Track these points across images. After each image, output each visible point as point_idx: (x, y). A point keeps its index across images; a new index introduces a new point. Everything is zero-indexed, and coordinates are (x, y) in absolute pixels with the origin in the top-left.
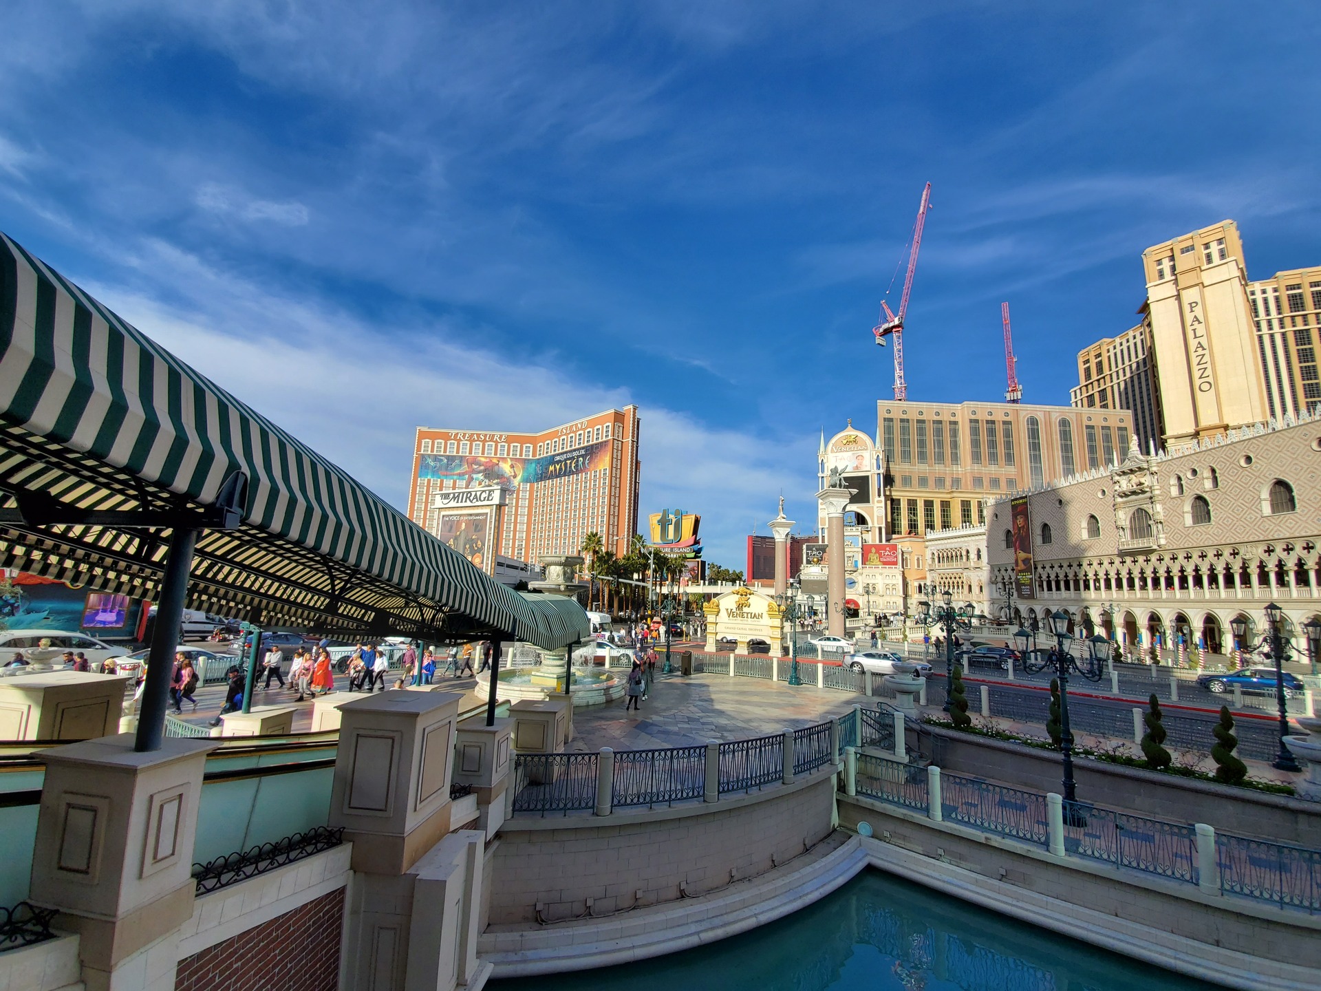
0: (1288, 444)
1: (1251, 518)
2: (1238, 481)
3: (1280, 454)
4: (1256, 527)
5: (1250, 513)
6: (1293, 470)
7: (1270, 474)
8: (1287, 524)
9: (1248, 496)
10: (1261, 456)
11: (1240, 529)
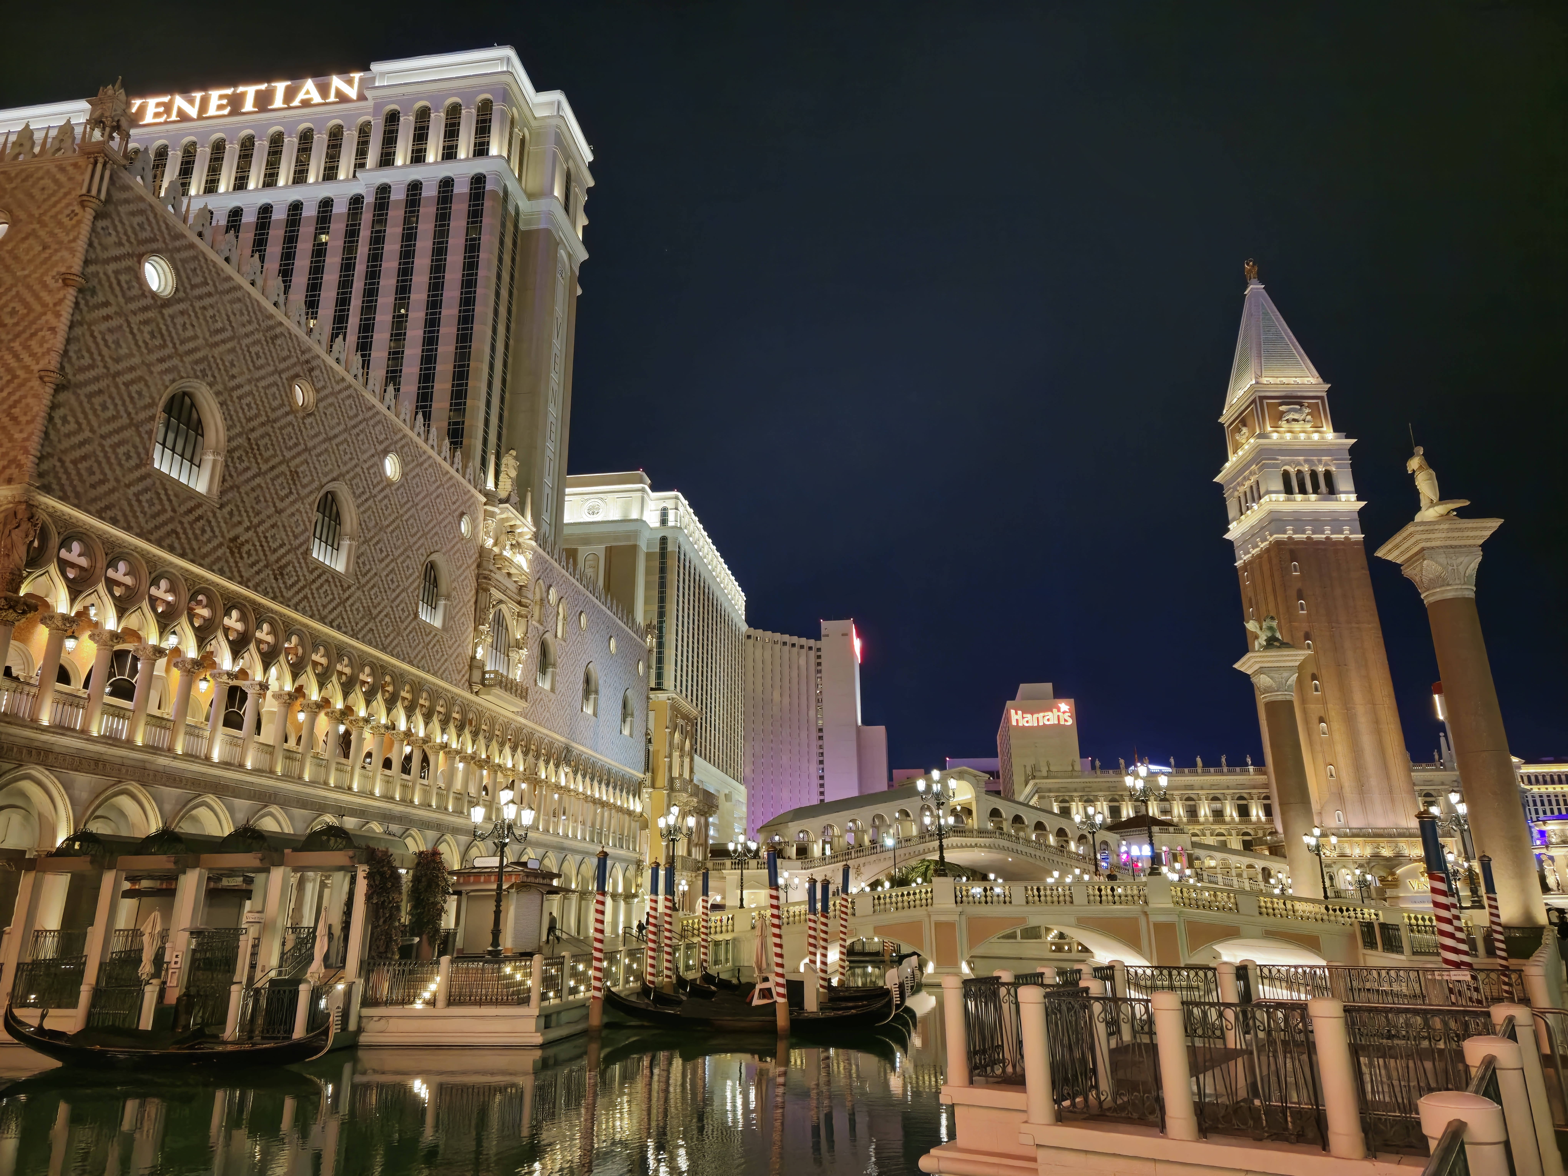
1: (576, 708)
2: (575, 645)
3: (598, 635)
4: (576, 724)
5: (576, 700)
7: (591, 656)
9: (578, 673)
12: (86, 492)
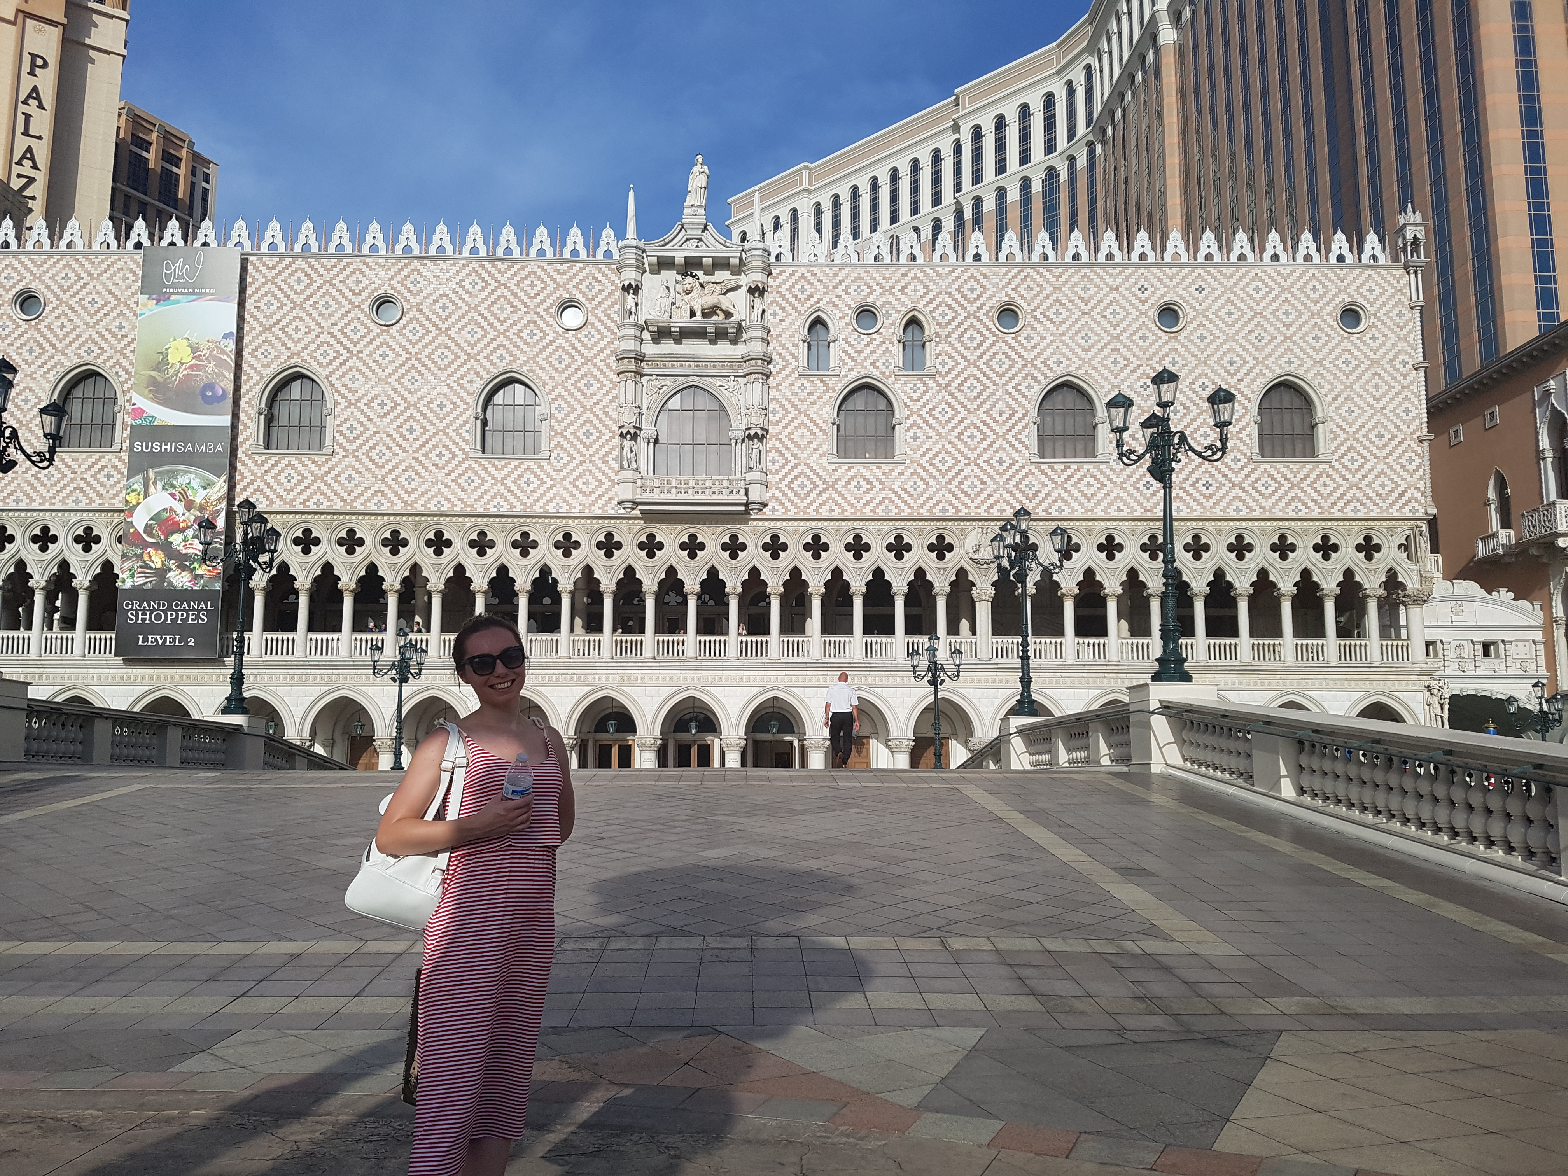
0: (1107, 301)
1: (1001, 461)
2: (980, 363)
3: (1086, 318)
4: (1010, 486)
5: (1001, 448)
6: (1108, 362)
7: (1058, 363)
8: (1081, 486)
9: (1000, 406)
10: (1044, 314)
11: (973, 486)
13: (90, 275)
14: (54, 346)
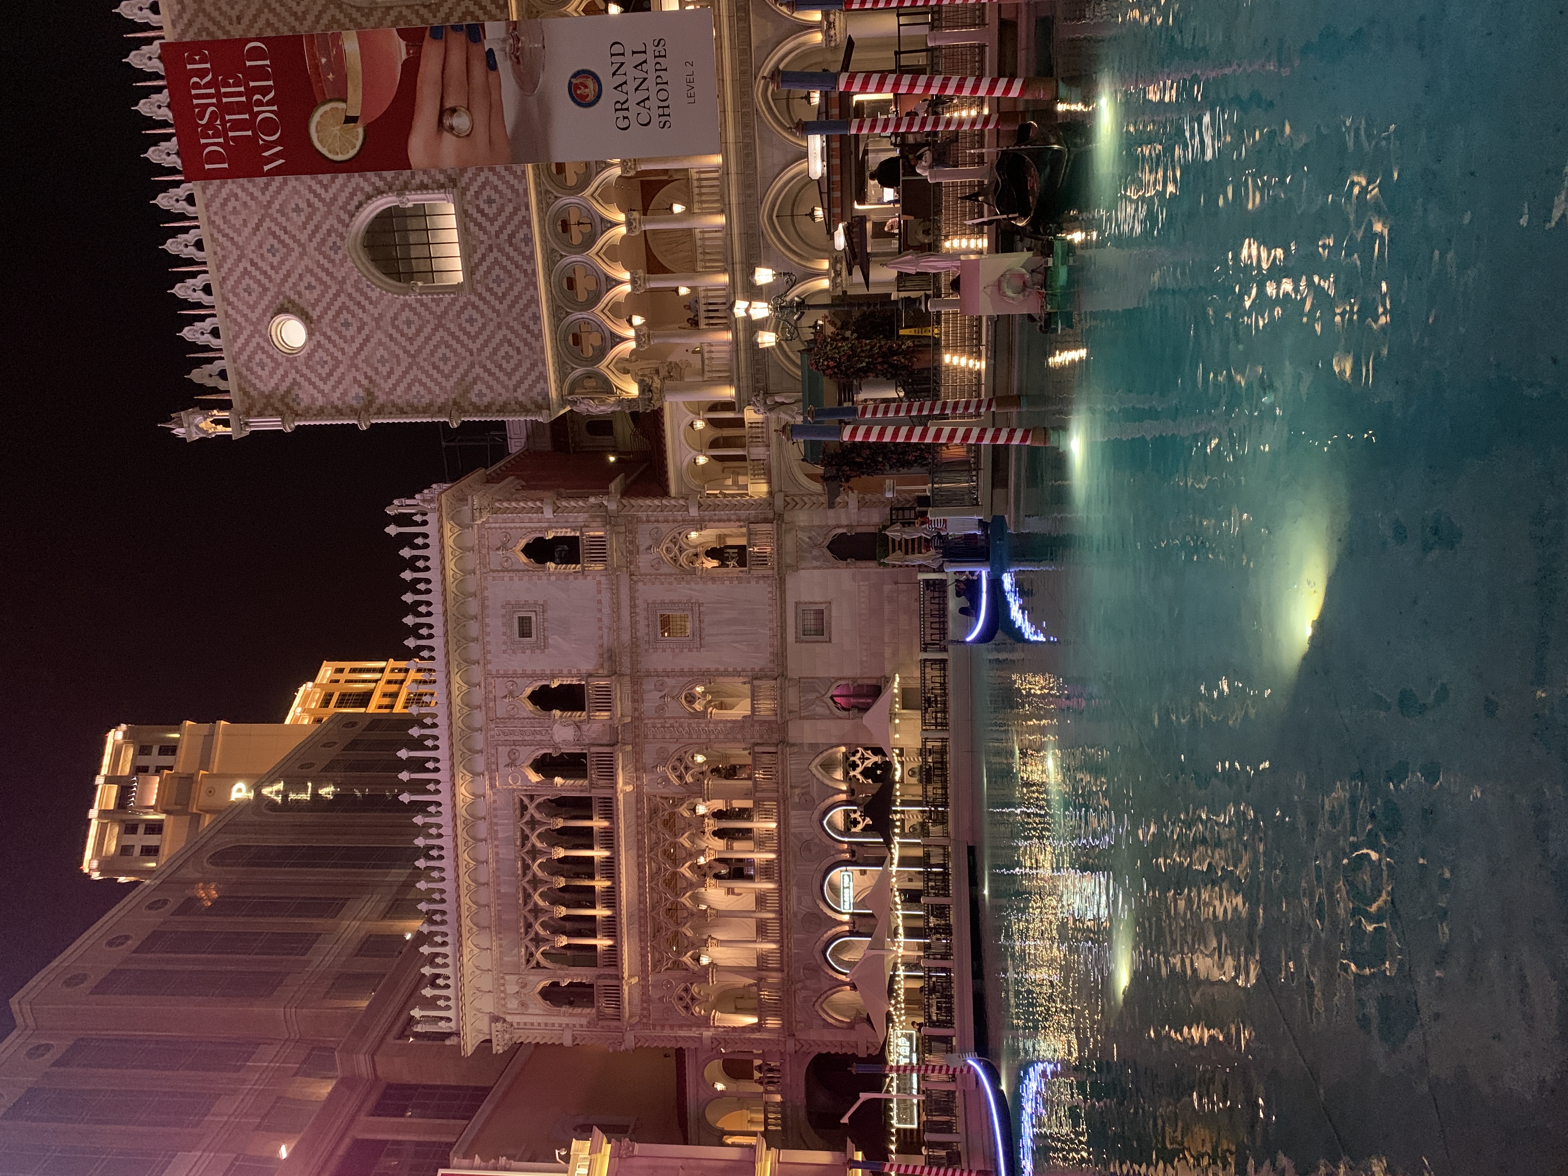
12: (527, 357)
13: (239, 259)
14: (336, 295)
